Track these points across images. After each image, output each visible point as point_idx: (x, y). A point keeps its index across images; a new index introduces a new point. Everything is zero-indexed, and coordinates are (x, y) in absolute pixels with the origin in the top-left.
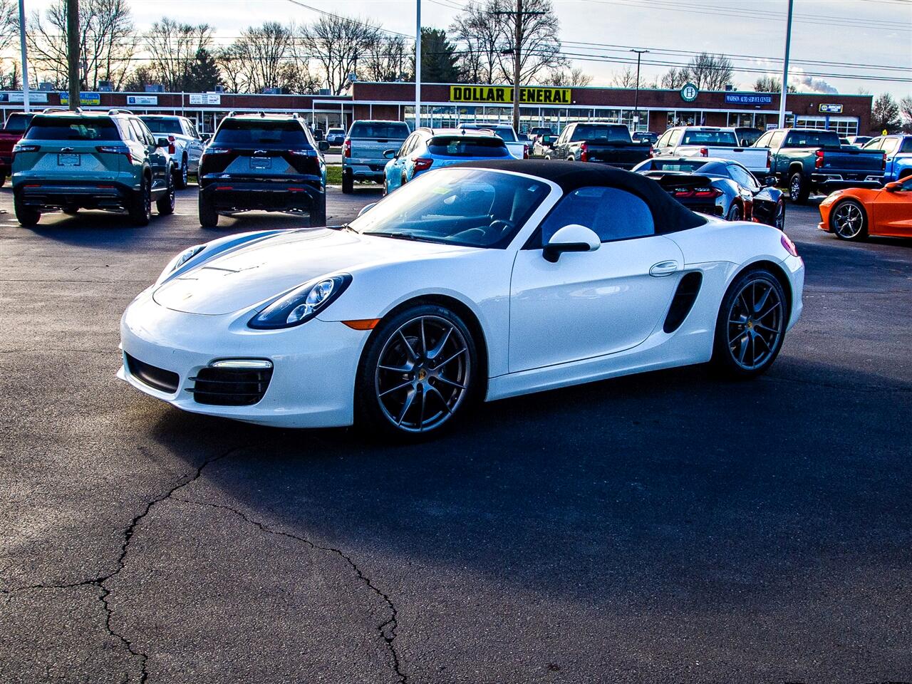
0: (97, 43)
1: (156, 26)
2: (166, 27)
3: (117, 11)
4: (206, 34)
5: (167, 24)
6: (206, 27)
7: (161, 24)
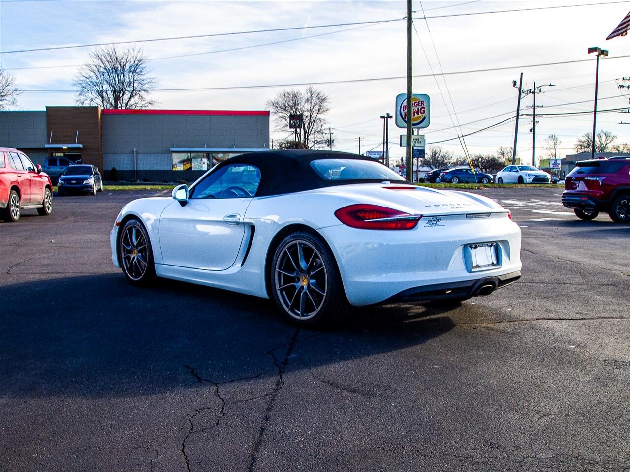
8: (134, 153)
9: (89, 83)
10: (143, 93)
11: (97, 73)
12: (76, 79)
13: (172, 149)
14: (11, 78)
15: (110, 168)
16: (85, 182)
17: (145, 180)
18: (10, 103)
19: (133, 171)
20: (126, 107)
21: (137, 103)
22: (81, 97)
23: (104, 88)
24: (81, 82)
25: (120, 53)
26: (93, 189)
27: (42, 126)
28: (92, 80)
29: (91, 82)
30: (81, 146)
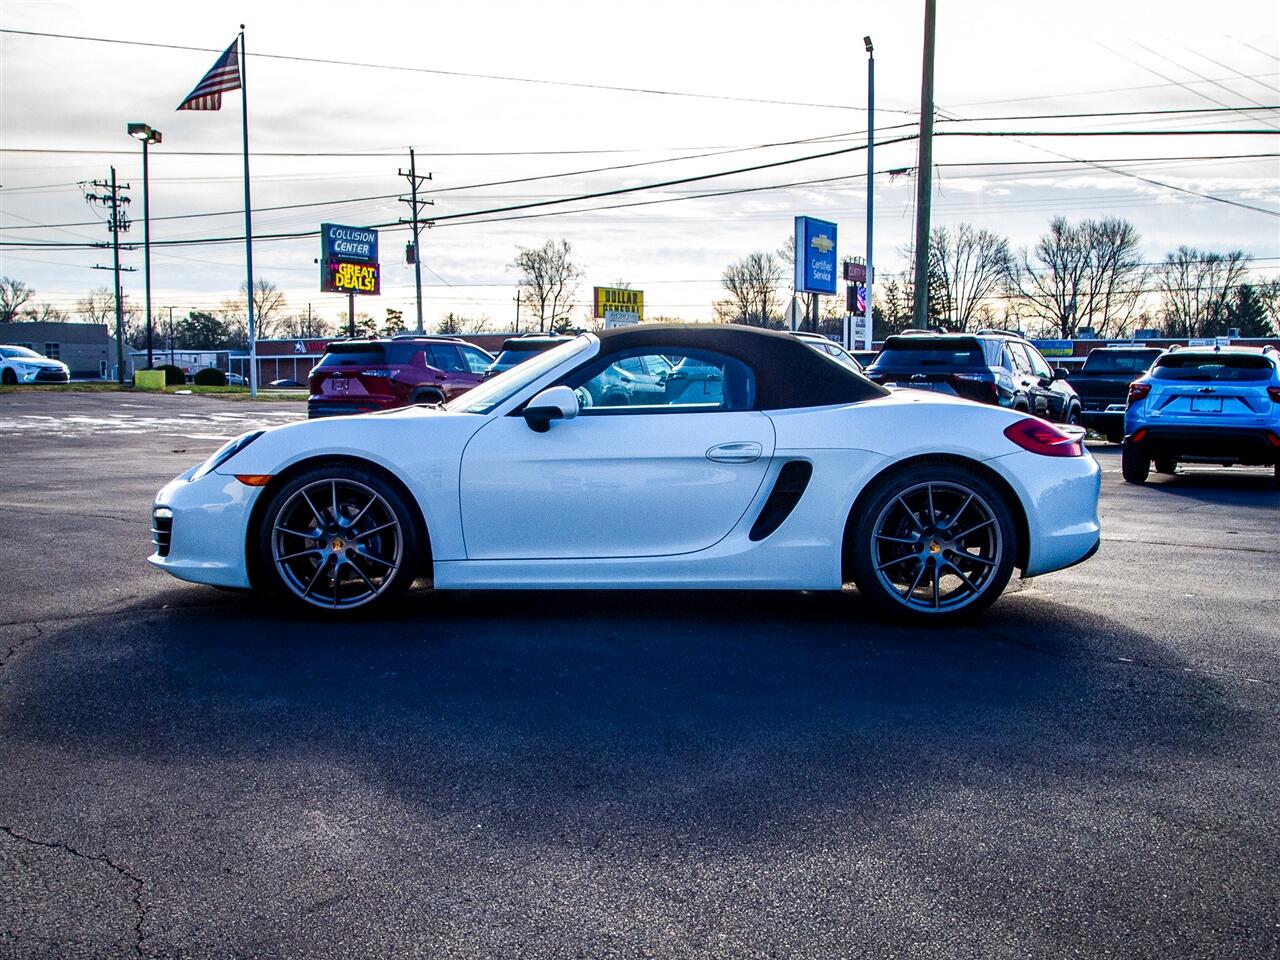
0: (1094, 281)
1: (1171, 257)
2: (1184, 259)
3: (1122, 241)
4: (1238, 264)
5: (1186, 254)
6: (1240, 254)
7: (1177, 254)
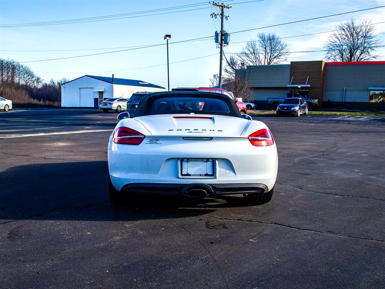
8: (343, 91)
9: (335, 46)
10: (369, 50)
11: (340, 38)
12: (326, 43)
13: (370, 88)
14: (285, 44)
15: (327, 100)
16: (292, 109)
17: (349, 109)
18: (284, 60)
19: (342, 103)
20: (357, 60)
21: (365, 58)
22: (329, 55)
23: (344, 48)
24: (329, 45)
25: (356, 24)
26: (298, 113)
27: (287, 74)
28: (337, 44)
29: (336, 45)
30: (309, 86)
